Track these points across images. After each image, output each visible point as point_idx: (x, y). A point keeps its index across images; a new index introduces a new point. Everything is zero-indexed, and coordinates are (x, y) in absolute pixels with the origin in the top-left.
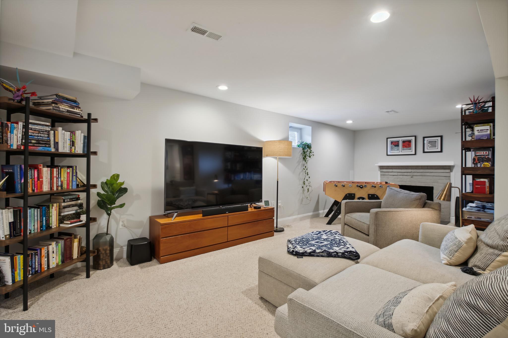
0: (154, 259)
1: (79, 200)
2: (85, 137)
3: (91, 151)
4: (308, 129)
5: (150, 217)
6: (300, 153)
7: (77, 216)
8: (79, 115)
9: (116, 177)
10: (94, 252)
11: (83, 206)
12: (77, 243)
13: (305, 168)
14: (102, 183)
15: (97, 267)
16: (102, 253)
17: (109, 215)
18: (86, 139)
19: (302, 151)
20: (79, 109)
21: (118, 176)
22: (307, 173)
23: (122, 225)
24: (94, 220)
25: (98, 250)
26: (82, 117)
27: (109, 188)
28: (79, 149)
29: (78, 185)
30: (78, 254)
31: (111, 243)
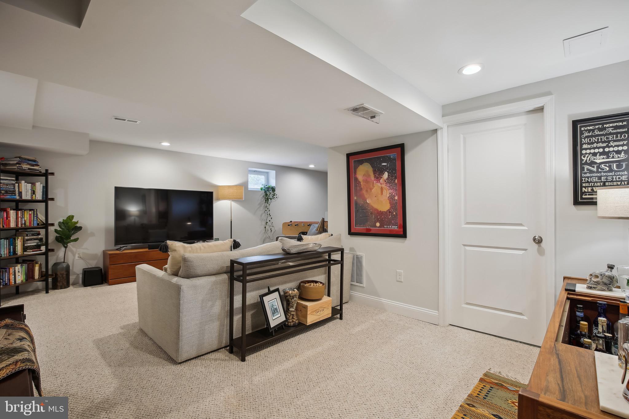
0: (105, 283)
1: (40, 235)
2: (43, 187)
3: (49, 198)
4: (273, 173)
5: (103, 251)
6: (262, 196)
7: (38, 247)
8: (38, 171)
9: (71, 218)
10: (52, 275)
11: (43, 240)
12: (38, 267)
13: (267, 209)
14: (60, 223)
15: (55, 287)
16: (59, 277)
17: (66, 247)
18: (45, 188)
19: (264, 194)
20: (38, 167)
21: (73, 217)
22: (269, 214)
23: (78, 257)
24: (52, 250)
25: (56, 275)
26: (41, 172)
27: (65, 227)
28: (39, 196)
29: (38, 224)
30: (39, 276)
31: (67, 269)
